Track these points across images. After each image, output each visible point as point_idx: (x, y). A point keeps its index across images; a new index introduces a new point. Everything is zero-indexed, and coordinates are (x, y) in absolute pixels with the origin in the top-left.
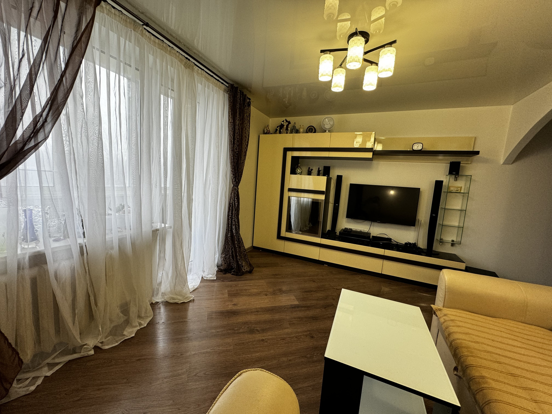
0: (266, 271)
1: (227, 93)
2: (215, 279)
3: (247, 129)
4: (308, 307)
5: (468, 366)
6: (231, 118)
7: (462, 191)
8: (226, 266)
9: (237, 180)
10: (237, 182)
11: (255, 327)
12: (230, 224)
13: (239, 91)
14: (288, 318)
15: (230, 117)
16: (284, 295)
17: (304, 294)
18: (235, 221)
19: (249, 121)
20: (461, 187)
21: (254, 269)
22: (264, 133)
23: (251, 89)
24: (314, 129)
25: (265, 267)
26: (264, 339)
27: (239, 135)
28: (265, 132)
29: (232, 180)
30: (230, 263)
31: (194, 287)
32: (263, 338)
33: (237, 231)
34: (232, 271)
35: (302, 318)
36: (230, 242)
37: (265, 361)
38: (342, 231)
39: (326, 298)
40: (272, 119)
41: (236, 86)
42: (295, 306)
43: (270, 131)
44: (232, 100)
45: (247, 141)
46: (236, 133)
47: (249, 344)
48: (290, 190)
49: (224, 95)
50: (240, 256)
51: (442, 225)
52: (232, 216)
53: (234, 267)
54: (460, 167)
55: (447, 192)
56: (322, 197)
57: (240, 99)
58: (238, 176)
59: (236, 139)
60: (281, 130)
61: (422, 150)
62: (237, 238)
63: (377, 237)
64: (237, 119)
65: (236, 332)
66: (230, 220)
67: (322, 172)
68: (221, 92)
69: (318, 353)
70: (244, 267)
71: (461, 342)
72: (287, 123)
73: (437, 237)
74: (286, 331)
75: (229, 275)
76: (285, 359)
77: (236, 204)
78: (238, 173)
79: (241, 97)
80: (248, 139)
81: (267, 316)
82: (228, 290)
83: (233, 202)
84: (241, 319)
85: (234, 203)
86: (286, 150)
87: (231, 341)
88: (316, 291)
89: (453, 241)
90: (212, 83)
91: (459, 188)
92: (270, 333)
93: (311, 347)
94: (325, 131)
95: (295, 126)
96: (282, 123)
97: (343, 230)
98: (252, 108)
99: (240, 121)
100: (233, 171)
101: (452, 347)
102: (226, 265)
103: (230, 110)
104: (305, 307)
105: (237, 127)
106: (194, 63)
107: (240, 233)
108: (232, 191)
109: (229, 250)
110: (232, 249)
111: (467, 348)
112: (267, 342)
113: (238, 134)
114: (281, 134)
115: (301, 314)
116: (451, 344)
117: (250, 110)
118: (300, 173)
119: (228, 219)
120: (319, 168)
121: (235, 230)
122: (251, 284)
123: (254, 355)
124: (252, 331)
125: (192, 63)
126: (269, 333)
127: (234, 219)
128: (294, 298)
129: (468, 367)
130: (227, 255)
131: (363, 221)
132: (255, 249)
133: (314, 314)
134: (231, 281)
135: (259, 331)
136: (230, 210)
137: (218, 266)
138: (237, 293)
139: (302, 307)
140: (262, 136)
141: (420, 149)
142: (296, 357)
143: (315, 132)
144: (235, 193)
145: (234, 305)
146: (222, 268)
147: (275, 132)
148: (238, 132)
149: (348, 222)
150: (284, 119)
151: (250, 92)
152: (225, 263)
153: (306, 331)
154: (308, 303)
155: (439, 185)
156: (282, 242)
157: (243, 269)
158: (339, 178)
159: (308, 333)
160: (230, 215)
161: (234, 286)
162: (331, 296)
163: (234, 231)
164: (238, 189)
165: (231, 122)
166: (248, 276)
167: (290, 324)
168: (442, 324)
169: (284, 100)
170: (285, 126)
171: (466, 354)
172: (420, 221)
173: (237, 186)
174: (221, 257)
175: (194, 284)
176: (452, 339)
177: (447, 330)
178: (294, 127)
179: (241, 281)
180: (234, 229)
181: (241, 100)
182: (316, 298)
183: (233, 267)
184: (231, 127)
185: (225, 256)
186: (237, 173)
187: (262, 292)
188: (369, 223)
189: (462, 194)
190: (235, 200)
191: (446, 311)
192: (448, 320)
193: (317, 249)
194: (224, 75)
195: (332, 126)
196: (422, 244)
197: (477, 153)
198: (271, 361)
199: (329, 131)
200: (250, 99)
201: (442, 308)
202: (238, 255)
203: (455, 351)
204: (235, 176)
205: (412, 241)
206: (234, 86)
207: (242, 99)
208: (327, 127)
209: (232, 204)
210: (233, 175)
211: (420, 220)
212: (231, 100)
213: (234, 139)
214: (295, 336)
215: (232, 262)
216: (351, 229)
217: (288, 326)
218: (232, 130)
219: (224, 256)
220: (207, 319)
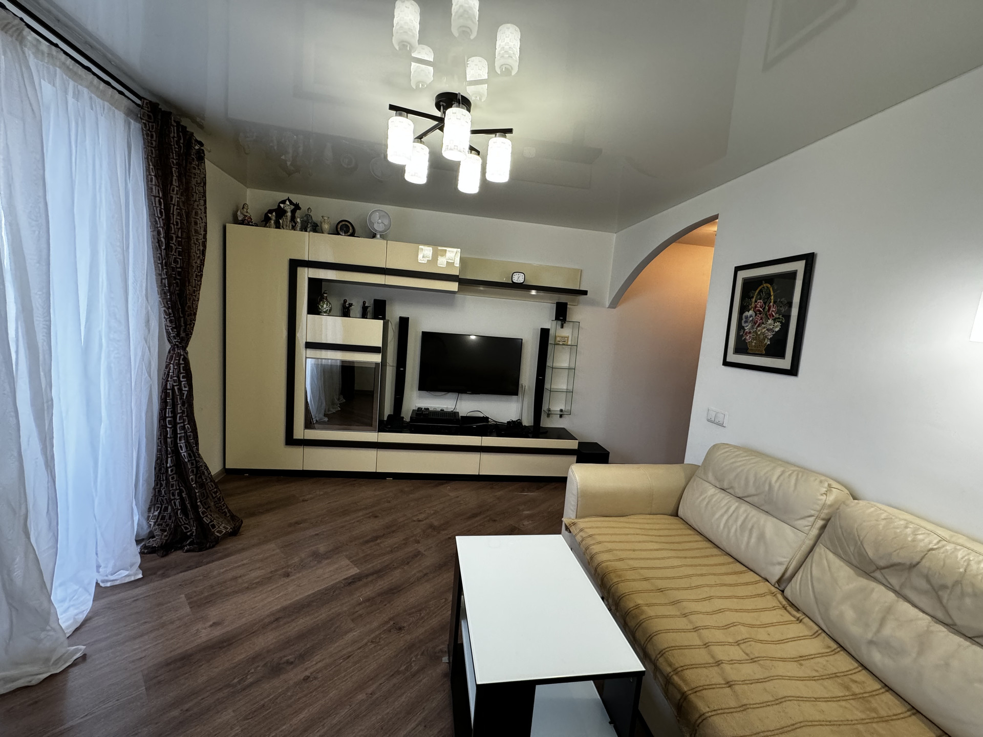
0: (271, 520)
1: (136, 120)
2: (140, 576)
3: (199, 212)
4: (379, 571)
5: (621, 597)
6: (156, 185)
7: (569, 343)
8: (166, 536)
9: (183, 335)
10: (182, 339)
11: (281, 658)
12: (170, 438)
13: (173, 122)
14: (345, 609)
15: (154, 183)
16: (326, 562)
17: (364, 548)
18: (183, 428)
19: (204, 196)
20: (568, 337)
21: (242, 523)
22: (236, 221)
23: (203, 121)
24: (351, 228)
25: (268, 511)
26: (309, 675)
27: (181, 228)
28: (240, 219)
29: (168, 333)
30: (177, 526)
31: (74, 619)
32: (307, 673)
33: (193, 451)
34: (185, 544)
35: (373, 598)
36: (173, 478)
37: (325, 721)
38: (415, 416)
39: (405, 544)
40: (253, 190)
41: (163, 107)
42: (353, 579)
43: (252, 219)
44: (155, 141)
45: (200, 241)
46: (173, 224)
47: (278, 701)
48: (309, 345)
49: (129, 124)
50: (204, 504)
51: (550, 391)
52: (174, 417)
53: (192, 534)
54: (568, 310)
55: (555, 344)
56: (376, 358)
57: (178, 142)
58: (186, 325)
59: (174, 238)
60: (281, 221)
61: (524, 284)
62: (195, 466)
63: (466, 417)
64: (173, 191)
65: (239, 687)
66: (168, 429)
67: (370, 310)
68: (120, 116)
69: (417, 655)
70: (219, 527)
71: (607, 566)
72: (293, 207)
73: (545, 407)
74: (349, 637)
75: (176, 556)
76: (361, 696)
77: (184, 389)
78: (184, 317)
79: (179, 136)
80: (205, 237)
81: (301, 621)
82: (186, 596)
83: (173, 386)
84: (241, 654)
85: (178, 388)
86: (295, 265)
87: (232, 714)
88: (384, 535)
89: (561, 411)
90: (88, 87)
91: (566, 339)
92: (318, 656)
93: (404, 648)
94: (374, 236)
95: (310, 215)
96: (282, 205)
97: (415, 414)
98: (209, 166)
99: (182, 195)
100: (170, 314)
101: (599, 574)
102: (166, 533)
103: (151, 167)
104: (372, 574)
105: (174, 210)
106: (22, 19)
107: (200, 452)
108: (171, 359)
109: (172, 498)
110: (180, 494)
111: (615, 571)
112: (315, 678)
113: (177, 225)
114: (280, 228)
115: (368, 591)
116: (596, 570)
117: (204, 169)
118: (328, 312)
119: (162, 427)
120: (364, 303)
121: (187, 448)
122: (245, 562)
123: (295, 721)
124: (276, 670)
125: (17, 21)
126: (317, 658)
127: (182, 425)
128: (348, 562)
129: (620, 599)
130: (166, 509)
131: (443, 393)
132: (230, 474)
133: (393, 581)
134: (190, 568)
135: (292, 663)
136: (167, 406)
137: (138, 542)
138: (212, 594)
139: (367, 576)
140: (232, 228)
141: (521, 282)
142: (380, 682)
143: (352, 235)
144: (179, 364)
145: (215, 624)
146: (153, 543)
147: (265, 221)
148: (177, 222)
149: (420, 397)
150: (283, 196)
151: (201, 127)
152: (163, 531)
153: (387, 622)
154: (377, 563)
155: (545, 333)
156: (298, 451)
157: (217, 532)
158: (404, 323)
159: (392, 623)
160: (169, 417)
161: (201, 577)
162: (412, 537)
163: (183, 452)
164: (187, 353)
165: (155, 197)
166: (231, 545)
167: (353, 620)
168: (580, 544)
169: (283, 157)
170: (289, 214)
171: (615, 580)
172: (524, 387)
173: (183, 346)
174: (149, 517)
175: (72, 612)
176: (596, 564)
177: (587, 551)
178: (308, 216)
179: (213, 561)
180: (184, 449)
181: (181, 145)
182: (388, 549)
183: (188, 534)
184: (157, 207)
185: (159, 513)
186: (180, 317)
187: (276, 571)
188: (455, 395)
189: (570, 346)
190: (182, 379)
191: (582, 523)
192: (586, 537)
193: (372, 453)
194: (126, 74)
195: (388, 228)
196: (528, 421)
197: (585, 293)
198: (337, 714)
199: (383, 237)
200: (201, 144)
201: (576, 521)
202: (199, 504)
203: (602, 580)
204: (176, 324)
205: (514, 418)
206: (160, 107)
207: (182, 141)
208: (378, 227)
209: (173, 389)
210: (171, 321)
211: (524, 385)
212: (154, 143)
213: (168, 238)
214: (368, 641)
215: (185, 524)
216: (427, 409)
217: (352, 626)
218: (162, 215)
219: (156, 513)
220: (146, 689)
